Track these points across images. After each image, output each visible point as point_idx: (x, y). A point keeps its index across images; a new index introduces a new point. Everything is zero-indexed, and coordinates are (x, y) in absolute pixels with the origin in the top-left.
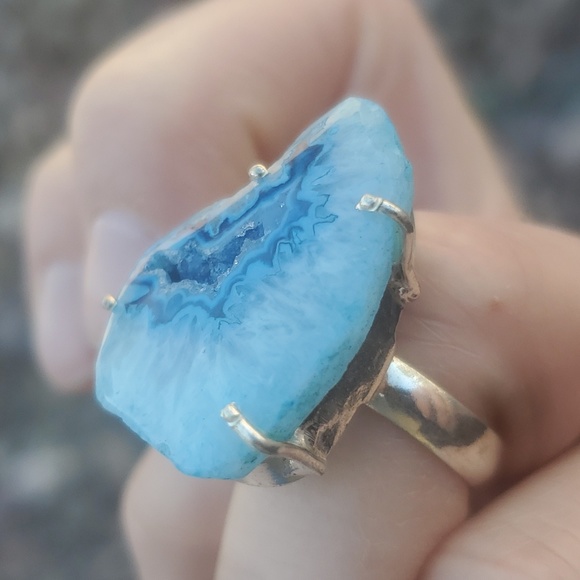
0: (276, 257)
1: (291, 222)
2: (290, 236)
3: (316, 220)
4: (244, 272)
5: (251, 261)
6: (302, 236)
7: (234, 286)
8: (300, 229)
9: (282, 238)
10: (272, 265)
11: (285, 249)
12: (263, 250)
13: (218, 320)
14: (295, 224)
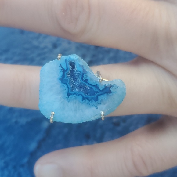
0: (85, 100)
1: (92, 99)
2: (89, 101)
3: (95, 105)
4: (79, 95)
5: (81, 95)
6: (91, 104)
7: (75, 95)
8: (92, 102)
9: (89, 99)
10: (82, 101)
11: (87, 101)
12: (85, 96)
13: (67, 96)
14: (93, 100)
